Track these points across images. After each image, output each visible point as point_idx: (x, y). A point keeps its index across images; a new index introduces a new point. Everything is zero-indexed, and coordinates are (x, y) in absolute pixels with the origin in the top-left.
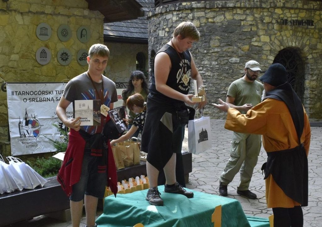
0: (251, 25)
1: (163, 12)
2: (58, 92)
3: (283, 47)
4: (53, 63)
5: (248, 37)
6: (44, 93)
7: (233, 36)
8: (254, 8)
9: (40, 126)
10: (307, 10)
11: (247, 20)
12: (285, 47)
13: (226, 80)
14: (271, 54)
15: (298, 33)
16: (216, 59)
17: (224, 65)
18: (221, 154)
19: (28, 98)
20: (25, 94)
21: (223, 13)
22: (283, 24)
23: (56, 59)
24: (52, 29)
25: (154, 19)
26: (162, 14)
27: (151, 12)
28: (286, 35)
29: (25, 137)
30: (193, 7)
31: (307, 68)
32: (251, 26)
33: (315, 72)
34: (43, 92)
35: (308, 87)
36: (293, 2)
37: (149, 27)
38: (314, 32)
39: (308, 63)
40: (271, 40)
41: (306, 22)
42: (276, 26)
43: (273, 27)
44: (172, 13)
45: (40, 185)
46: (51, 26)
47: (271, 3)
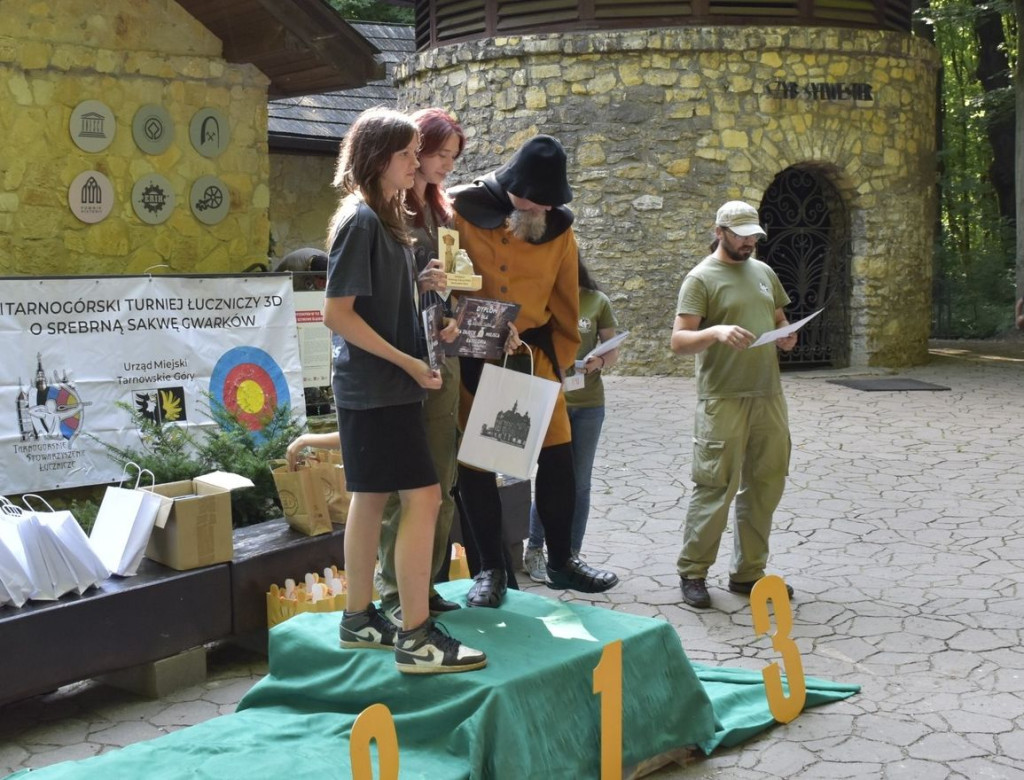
0: (693, 100)
1: (441, 65)
2: (133, 303)
3: (788, 160)
4: (119, 217)
5: (686, 134)
6: (93, 308)
7: (643, 133)
8: (701, 51)
9: (80, 407)
10: (851, 54)
11: (682, 86)
12: (793, 163)
13: (625, 259)
14: (755, 183)
15: (829, 122)
16: (595, 199)
17: (620, 216)
18: (617, 478)
19: (44, 324)
20: (37, 311)
21: (612, 67)
22: (786, 97)
23: (128, 206)
24: (116, 118)
25: (414, 87)
26: (436, 70)
27: (406, 64)
28: (793, 128)
30: (526, 49)
31: (858, 222)
32: (692, 104)
33: (881, 233)
34: (91, 305)
35: (862, 276)
36: (812, 34)
38: (875, 119)
39: (858, 208)
40: (751, 143)
41: (851, 88)
42: (765, 103)
43: (758, 104)
44: (467, 69)
45: (77, 589)
46: (113, 110)
47: (748, 36)
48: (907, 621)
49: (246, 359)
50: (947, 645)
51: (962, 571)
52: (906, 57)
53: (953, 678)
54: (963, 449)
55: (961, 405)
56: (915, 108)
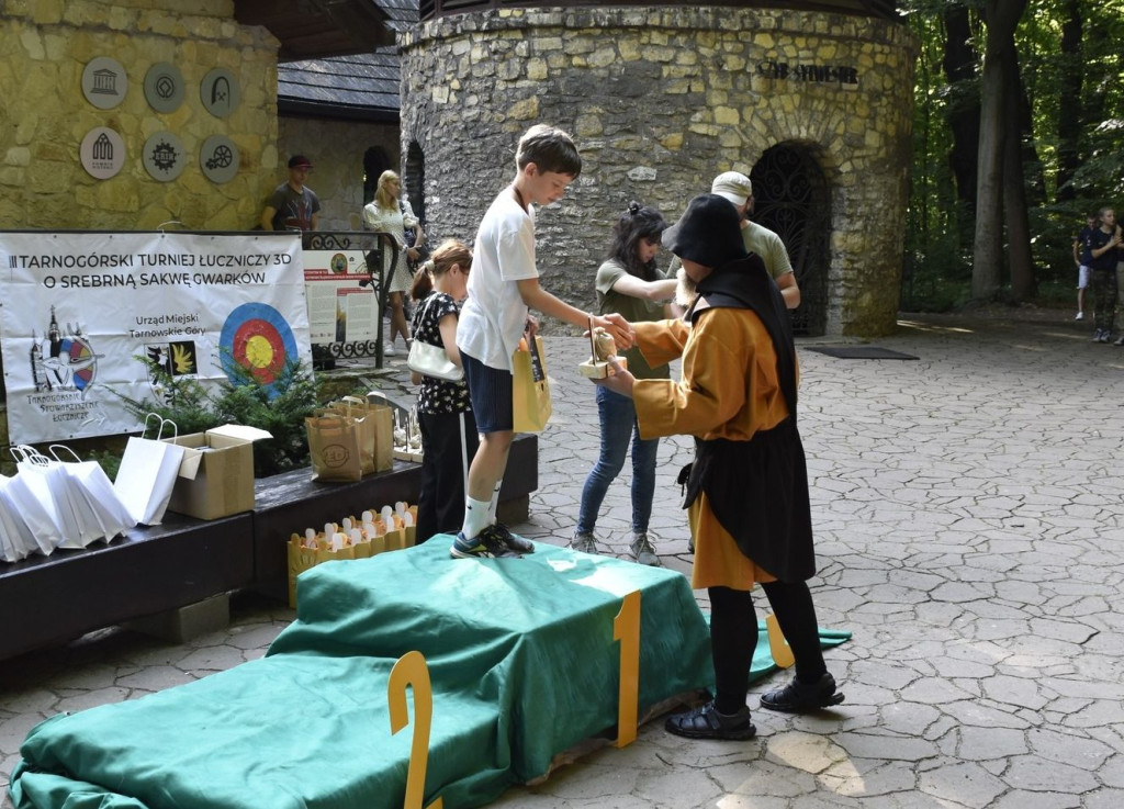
0: (689, 77)
1: (445, 34)
2: (146, 258)
3: (776, 138)
4: (130, 173)
5: (680, 109)
6: (106, 263)
7: (640, 107)
8: (698, 30)
9: (93, 359)
10: (840, 39)
11: (679, 63)
12: (781, 140)
14: (744, 159)
15: (816, 103)
16: (592, 169)
17: (615, 186)
19: (58, 276)
20: (50, 264)
21: (612, 42)
22: (776, 77)
23: (139, 162)
24: (128, 75)
25: (418, 55)
26: (440, 39)
27: (410, 33)
28: (782, 107)
29: (50, 389)
30: (530, 21)
31: (839, 199)
32: (688, 81)
33: (859, 210)
34: (104, 260)
35: (840, 250)
36: (803, 17)
37: (401, 77)
38: (858, 101)
39: (839, 185)
40: (742, 120)
41: (838, 71)
42: (756, 83)
43: (750, 82)
44: (471, 39)
45: (104, 538)
46: (125, 67)
47: (744, 17)
48: (892, 573)
49: (255, 315)
50: (930, 596)
51: (939, 528)
52: (890, 44)
53: (936, 627)
54: (935, 414)
55: (930, 373)
56: (896, 93)
